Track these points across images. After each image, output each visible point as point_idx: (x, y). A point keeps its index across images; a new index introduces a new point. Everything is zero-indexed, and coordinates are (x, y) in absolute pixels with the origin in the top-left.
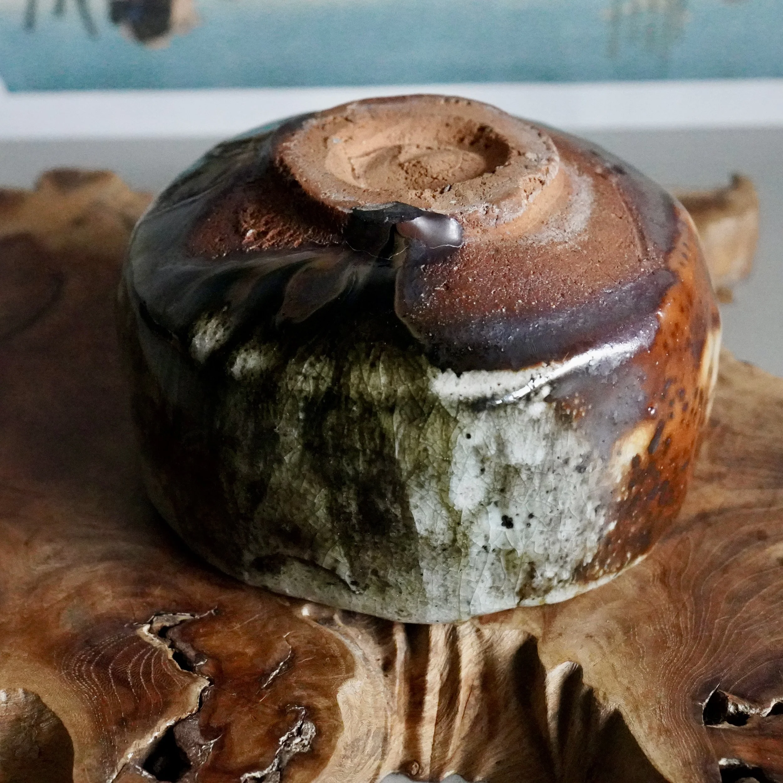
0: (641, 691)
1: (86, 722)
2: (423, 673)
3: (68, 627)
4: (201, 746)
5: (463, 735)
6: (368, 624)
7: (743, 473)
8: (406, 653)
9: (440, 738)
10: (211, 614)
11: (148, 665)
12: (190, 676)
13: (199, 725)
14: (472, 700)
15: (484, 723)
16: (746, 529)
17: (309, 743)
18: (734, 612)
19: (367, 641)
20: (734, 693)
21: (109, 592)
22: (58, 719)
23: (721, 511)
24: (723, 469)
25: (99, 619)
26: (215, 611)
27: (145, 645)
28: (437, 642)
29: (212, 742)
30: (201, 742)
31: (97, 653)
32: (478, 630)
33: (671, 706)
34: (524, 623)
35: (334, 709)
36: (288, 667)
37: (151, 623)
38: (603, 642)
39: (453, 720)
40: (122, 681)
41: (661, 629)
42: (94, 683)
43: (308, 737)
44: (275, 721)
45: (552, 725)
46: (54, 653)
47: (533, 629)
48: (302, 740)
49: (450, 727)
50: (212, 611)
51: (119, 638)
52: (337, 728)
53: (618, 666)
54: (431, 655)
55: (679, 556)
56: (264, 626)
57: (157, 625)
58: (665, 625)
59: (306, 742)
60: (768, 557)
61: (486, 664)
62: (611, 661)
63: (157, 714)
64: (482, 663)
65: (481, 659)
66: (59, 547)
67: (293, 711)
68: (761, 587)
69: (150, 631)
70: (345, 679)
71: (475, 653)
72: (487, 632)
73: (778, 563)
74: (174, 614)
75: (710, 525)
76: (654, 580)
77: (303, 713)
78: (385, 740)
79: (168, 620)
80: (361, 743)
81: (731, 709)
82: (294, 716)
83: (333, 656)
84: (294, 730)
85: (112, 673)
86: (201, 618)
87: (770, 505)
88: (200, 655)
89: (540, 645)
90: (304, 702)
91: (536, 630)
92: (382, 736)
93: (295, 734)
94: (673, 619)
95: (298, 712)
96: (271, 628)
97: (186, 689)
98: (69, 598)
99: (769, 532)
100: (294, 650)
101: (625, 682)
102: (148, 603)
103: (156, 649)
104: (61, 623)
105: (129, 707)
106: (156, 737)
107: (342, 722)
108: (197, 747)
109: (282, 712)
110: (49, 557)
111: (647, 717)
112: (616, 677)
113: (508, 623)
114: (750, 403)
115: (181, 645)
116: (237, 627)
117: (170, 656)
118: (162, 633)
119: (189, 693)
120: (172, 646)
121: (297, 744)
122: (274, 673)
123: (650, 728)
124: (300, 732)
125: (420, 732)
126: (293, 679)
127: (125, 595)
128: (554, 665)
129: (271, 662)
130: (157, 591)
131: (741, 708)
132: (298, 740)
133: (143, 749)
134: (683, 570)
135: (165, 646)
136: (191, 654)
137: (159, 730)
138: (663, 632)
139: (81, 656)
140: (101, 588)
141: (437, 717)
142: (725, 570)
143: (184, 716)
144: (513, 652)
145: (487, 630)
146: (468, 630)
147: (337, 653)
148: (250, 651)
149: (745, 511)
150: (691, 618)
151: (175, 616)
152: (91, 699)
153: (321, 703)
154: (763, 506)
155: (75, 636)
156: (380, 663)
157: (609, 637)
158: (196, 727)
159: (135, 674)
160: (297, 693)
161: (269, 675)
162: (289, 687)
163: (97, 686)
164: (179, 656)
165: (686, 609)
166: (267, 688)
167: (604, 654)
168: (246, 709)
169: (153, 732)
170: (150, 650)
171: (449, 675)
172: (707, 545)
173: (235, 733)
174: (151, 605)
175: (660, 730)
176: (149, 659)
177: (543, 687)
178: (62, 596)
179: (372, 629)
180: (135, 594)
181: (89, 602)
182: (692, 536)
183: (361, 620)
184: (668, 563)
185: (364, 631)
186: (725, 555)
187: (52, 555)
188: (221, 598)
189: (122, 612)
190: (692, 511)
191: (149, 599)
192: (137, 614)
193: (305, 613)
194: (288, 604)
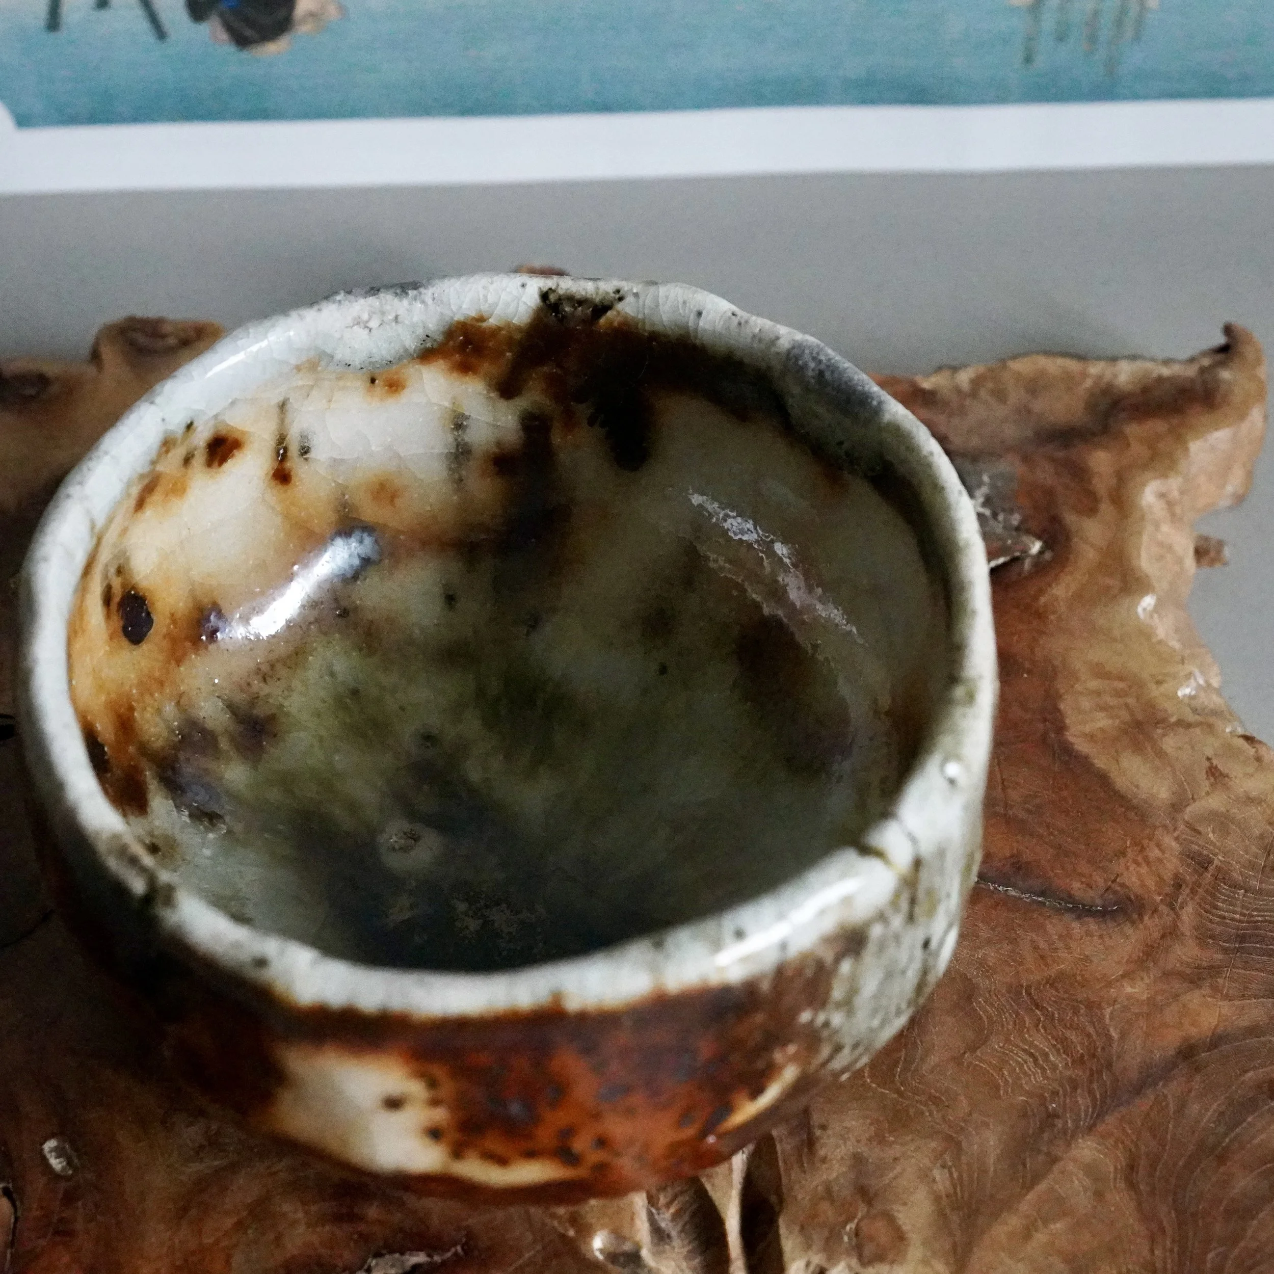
7: (1246, 966)
10: (456, 1254)
16: (1252, 1076)
18: (1235, 1239)
21: (300, 1215)
23: (1216, 1041)
24: (1217, 957)
25: (290, 1266)
26: (463, 1248)
34: (925, 1263)
37: (368, 1270)
50: (459, 1248)
55: (1153, 1131)
66: (214, 1127)
74: (402, 1254)
75: (1198, 1070)
76: (1115, 1179)
79: (393, 1266)
86: (444, 1263)
94: (1146, 1252)
98: (240, 1226)
102: (361, 1235)
110: (202, 1147)
113: (901, 1264)
127: (324, 1220)
130: (373, 1212)
134: (1158, 1158)
140: (286, 1207)
142: (1222, 1159)
149: (1252, 1041)
150: (1172, 1250)
151: (403, 1258)
165: (1164, 1234)
172: (1194, 1108)
174: (364, 1238)
178: (229, 1222)
179: (697, 1262)
180: (338, 1219)
181: (271, 1236)
182: (1172, 1090)
183: (679, 1246)
184: (1137, 1146)
185: (684, 1265)
186: (1221, 1129)
187: (205, 1143)
188: (470, 1221)
189: (322, 1251)
190: (1171, 1040)
191: (362, 1227)
192: (347, 1255)
193: (598, 1243)
194: (571, 1233)
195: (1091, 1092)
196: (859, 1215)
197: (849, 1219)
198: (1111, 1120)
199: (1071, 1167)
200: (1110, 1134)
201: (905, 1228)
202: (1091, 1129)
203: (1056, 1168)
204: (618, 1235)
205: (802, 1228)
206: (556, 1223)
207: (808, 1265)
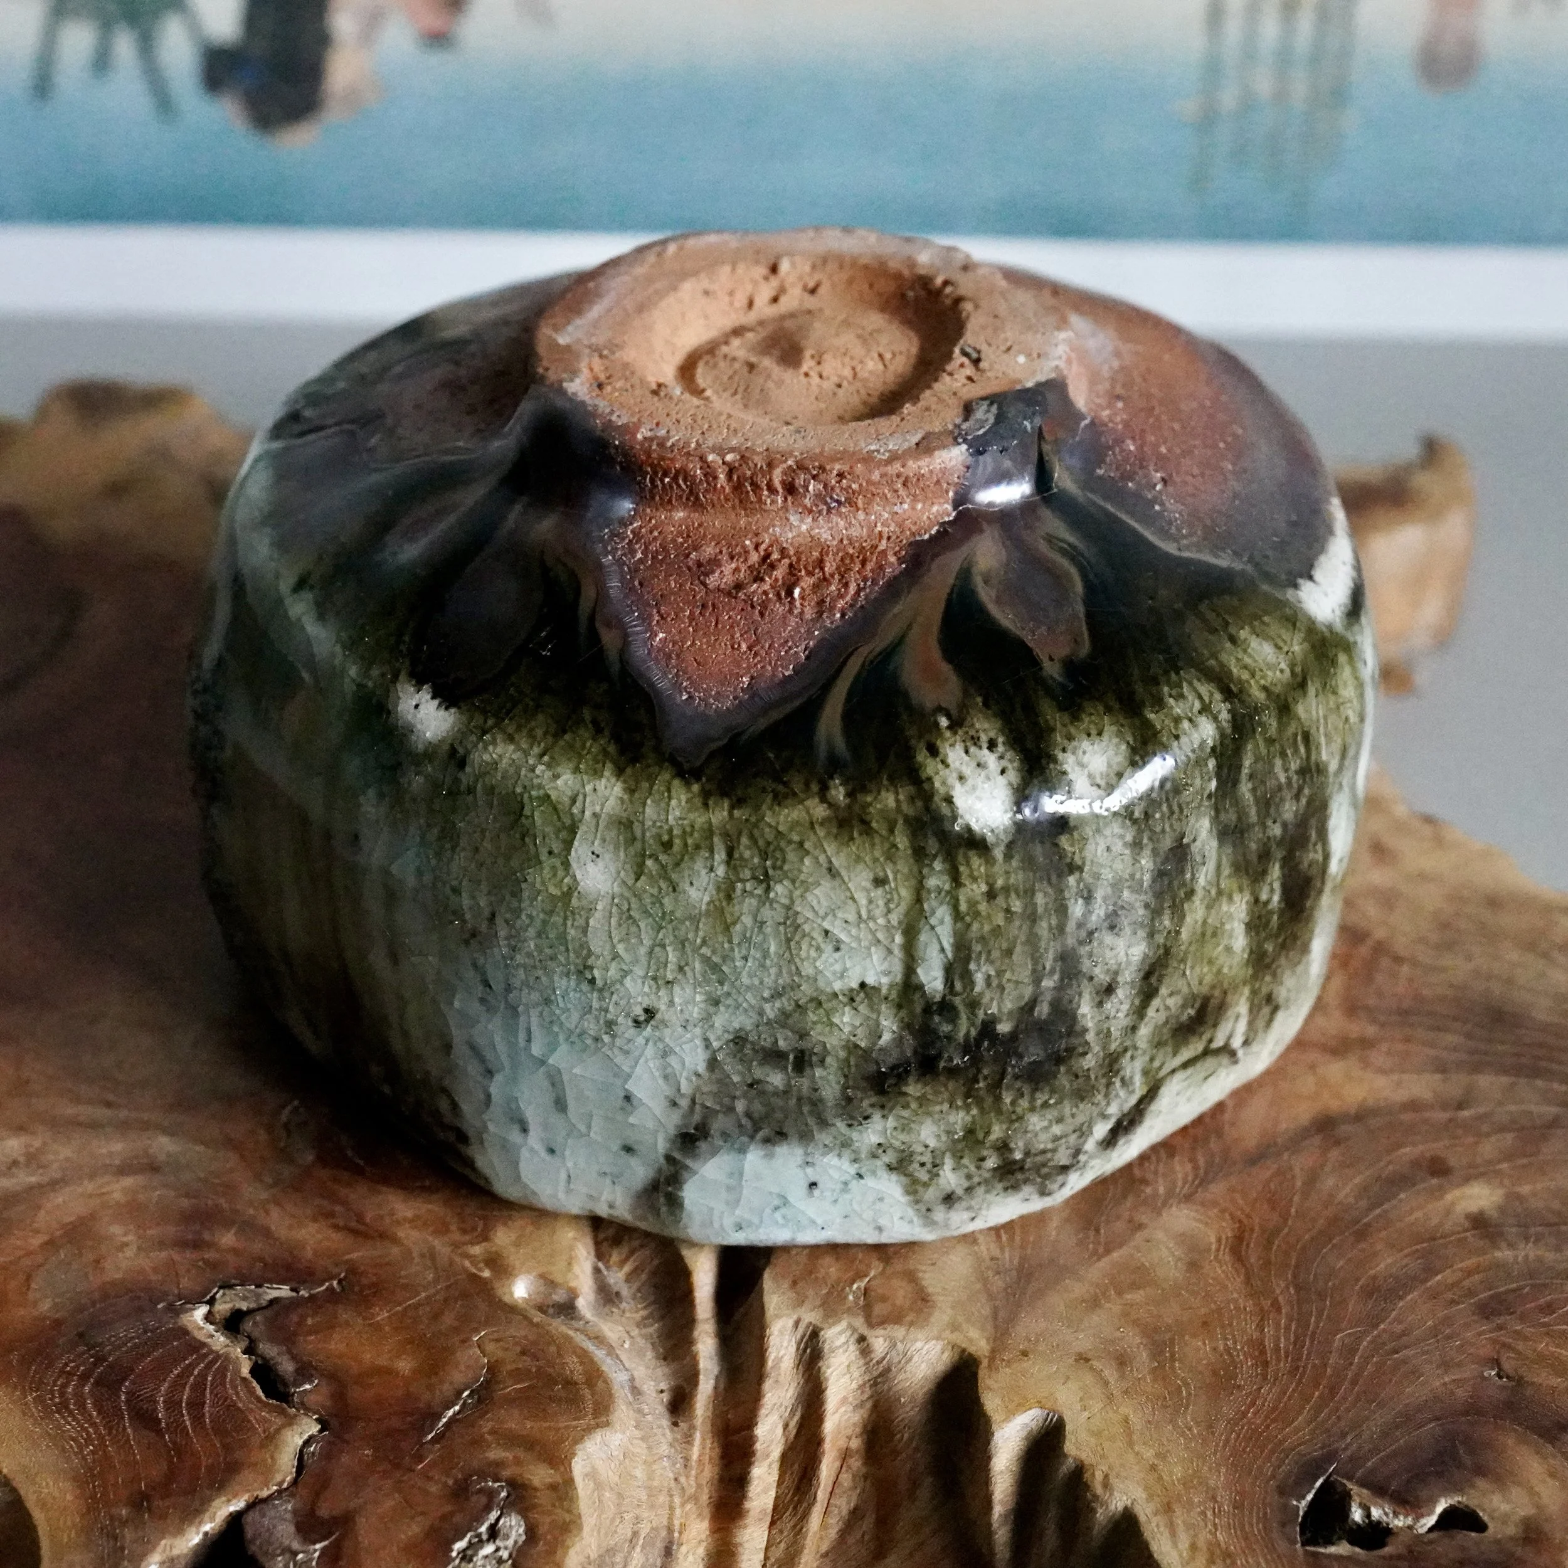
0: (1178, 1472)
1: (69, 1497)
2: (750, 1422)
3: (45, 1306)
4: (296, 1554)
5: (824, 1548)
6: (645, 1318)
7: (1407, 1040)
8: (717, 1378)
9: (778, 1552)
10: (330, 1289)
11: (199, 1387)
12: (282, 1412)
13: (295, 1512)
14: (846, 1479)
15: (868, 1523)
16: (1408, 1152)
17: (510, 1556)
18: (1373, 1321)
19: (640, 1354)
20: (1363, 1484)
21: (130, 1238)
22: (14, 1490)
23: (1360, 1116)
24: (1371, 1030)
25: (107, 1293)
26: (339, 1283)
27: (197, 1347)
28: (779, 1360)
29: (318, 1546)
30: (296, 1545)
31: (100, 1360)
32: (862, 1339)
33: (1237, 1506)
34: (955, 1327)
35: (564, 1490)
36: (480, 1401)
37: (211, 1302)
38: (1110, 1373)
39: (805, 1516)
40: (145, 1418)
41: (1228, 1350)
42: (89, 1419)
43: (510, 1543)
44: (448, 1508)
45: (1001, 1534)
46: (14, 1357)
47: (971, 1340)
48: (498, 1549)
49: (799, 1530)
50: (335, 1283)
51: (145, 1332)
52: (568, 1527)
53: (1136, 1421)
54: (767, 1385)
55: (1272, 1203)
56: (436, 1317)
57: (223, 1307)
58: (1235, 1343)
59: (505, 1554)
60: (1448, 1212)
61: (875, 1406)
62: (1124, 1410)
63: (211, 1486)
64: (869, 1405)
65: (866, 1396)
66: (37, 1143)
67: (481, 1491)
68: (1430, 1271)
69: (208, 1318)
70: (589, 1430)
71: (854, 1385)
72: (879, 1344)
73: (1467, 1225)
74: (259, 1286)
75: (1337, 1143)
76: (1218, 1250)
77: (503, 1494)
78: (668, 1552)
79: (245, 1298)
80: (618, 1558)
81: (1357, 1515)
82: (483, 1500)
83: (569, 1383)
84: (483, 1529)
85: (128, 1401)
86: (312, 1297)
87: (1460, 1106)
88: (304, 1372)
89: (982, 1373)
90: (506, 1473)
91: (979, 1343)
92: (660, 1545)
93: (485, 1537)
94: (1251, 1328)
95: (491, 1494)
96: (448, 1319)
97: (271, 1439)
98: (51, 1245)
99: (1453, 1161)
100: (492, 1369)
101: (1149, 1453)
102: (207, 1262)
103: (218, 1356)
104: (31, 1296)
105: (157, 1471)
106: (206, 1534)
107: (579, 1516)
108: (287, 1556)
109: (460, 1492)
110: (15, 1163)
111: (1189, 1527)
112: (1131, 1444)
113: (922, 1327)
114: (1431, 898)
115: (268, 1349)
116: (382, 1315)
117: (245, 1371)
118: (232, 1324)
119: (277, 1447)
120: (249, 1351)
121: (486, 1557)
122: (450, 1413)
123: (1193, 1547)
124: (494, 1533)
125: (738, 1540)
126: (486, 1426)
127: (162, 1245)
128: (1010, 1414)
129: (447, 1389)
130: (228, 1239)
131: (1376, 1513)
132: (489, 1549)
133: (178, 1557)
134: (1276, 1232)
135: (237, 1351)
136: (287, 1367)
137: (212, 1520)
138: (1231, 1355)
139: (66, 1365)
140: (116, 1230)
141: (775, 1508)
142: (1362, 1234)
143: (265, 1493)
144: (929, 1386)
145: (881, 1340)
146: (843, 1339)
147: (578, 1377)
148: (405, 1365)
149: (1408, 1116)
150: (1288, 1328)
151: (260, 1290)
152: (81, 1451)
153: (539, 1475)
154: (1444, 1106)
155: (58, 1323)
156: (666, 1397)
157: (1122, 1361)
158: (288, 1516)
159: (173, 1405)
160: (495, 1454)
161: (439, 1417)
162: (478, 1443)
163: (93, 1425)
164: (264, 1372)
165: (1279, 1310)
166: (435, 1440)
167: (1110, 1397)
168: (388, 1484)
169: (200, 1523)
170: (206, 1355)
171: (801, 1426)
172: (1329, 1182)
173: (366, 1531)
174: (213, 1266)
175: (1212, 1554)
176: (203, 1375)
177: (986, 1458)
178: (36, 1242)
179: (653, 1329)
180: (182, 1244)
181: (90, 1257)
182: (1300, 1163)
183: (632, 1310)
184: (1248, 1216)
185: (635, 1332)
186: (1363, 1204)
187: (22, 1159)
188: (354, 1256)
189: (154, 1278)
190: (1304, 1113)
191: (210, 1255)
192: (185, 1283)
193: (520, 1290)
194: (486, 1274)
195: (1192, 1160)
196: (872, 1274)
197: (859, 1276)
198: (1217, 1189)
199: (1160, 1235)
200: (1215, 1204)
201: (930, 1290)
202: (1188, 1198)
203: (1139, 1236)
204: (549, 1282)
205: (795, 1283)
206: (467, 1264)
207: (797, 1324)
